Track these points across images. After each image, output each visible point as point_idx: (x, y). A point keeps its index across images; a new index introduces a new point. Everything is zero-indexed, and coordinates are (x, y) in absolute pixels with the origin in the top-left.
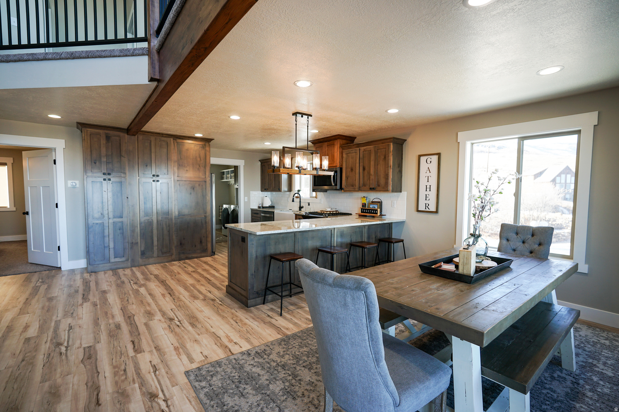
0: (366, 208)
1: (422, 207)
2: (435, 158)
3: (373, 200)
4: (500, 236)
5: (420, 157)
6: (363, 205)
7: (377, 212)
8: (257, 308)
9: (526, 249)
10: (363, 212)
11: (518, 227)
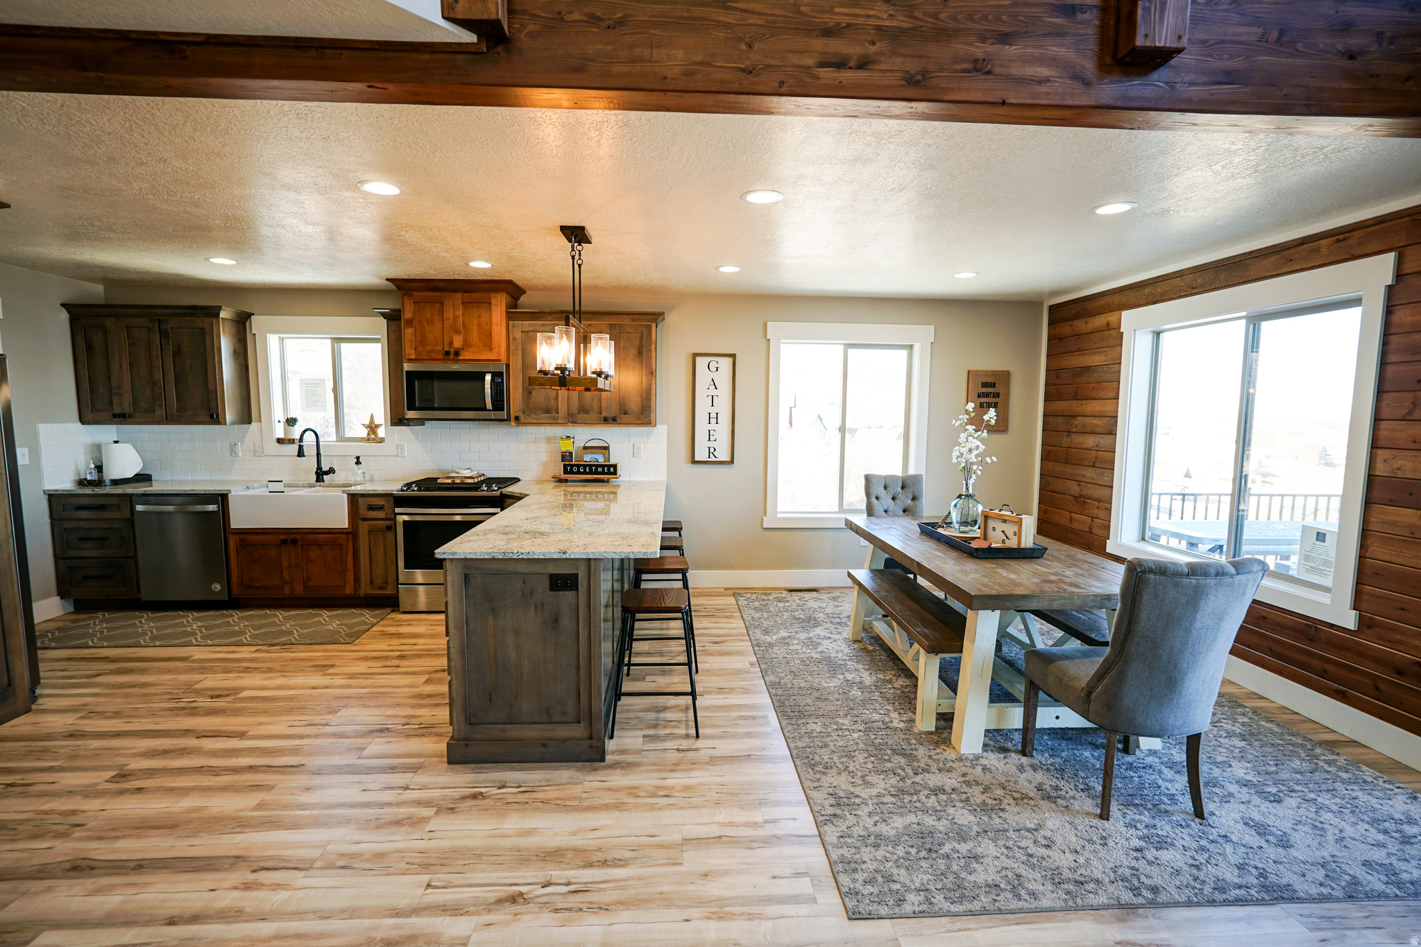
0: (574, 462)
1: (701, 455)
2: (725, 363)
3: (588, 444)
4: (868, 494)
5: (695, 355)
6: (566, 456)
7: (612, 469)
8: (622, 752)
9: (898, 507)
10: (572, 472)
11: (886, 477)
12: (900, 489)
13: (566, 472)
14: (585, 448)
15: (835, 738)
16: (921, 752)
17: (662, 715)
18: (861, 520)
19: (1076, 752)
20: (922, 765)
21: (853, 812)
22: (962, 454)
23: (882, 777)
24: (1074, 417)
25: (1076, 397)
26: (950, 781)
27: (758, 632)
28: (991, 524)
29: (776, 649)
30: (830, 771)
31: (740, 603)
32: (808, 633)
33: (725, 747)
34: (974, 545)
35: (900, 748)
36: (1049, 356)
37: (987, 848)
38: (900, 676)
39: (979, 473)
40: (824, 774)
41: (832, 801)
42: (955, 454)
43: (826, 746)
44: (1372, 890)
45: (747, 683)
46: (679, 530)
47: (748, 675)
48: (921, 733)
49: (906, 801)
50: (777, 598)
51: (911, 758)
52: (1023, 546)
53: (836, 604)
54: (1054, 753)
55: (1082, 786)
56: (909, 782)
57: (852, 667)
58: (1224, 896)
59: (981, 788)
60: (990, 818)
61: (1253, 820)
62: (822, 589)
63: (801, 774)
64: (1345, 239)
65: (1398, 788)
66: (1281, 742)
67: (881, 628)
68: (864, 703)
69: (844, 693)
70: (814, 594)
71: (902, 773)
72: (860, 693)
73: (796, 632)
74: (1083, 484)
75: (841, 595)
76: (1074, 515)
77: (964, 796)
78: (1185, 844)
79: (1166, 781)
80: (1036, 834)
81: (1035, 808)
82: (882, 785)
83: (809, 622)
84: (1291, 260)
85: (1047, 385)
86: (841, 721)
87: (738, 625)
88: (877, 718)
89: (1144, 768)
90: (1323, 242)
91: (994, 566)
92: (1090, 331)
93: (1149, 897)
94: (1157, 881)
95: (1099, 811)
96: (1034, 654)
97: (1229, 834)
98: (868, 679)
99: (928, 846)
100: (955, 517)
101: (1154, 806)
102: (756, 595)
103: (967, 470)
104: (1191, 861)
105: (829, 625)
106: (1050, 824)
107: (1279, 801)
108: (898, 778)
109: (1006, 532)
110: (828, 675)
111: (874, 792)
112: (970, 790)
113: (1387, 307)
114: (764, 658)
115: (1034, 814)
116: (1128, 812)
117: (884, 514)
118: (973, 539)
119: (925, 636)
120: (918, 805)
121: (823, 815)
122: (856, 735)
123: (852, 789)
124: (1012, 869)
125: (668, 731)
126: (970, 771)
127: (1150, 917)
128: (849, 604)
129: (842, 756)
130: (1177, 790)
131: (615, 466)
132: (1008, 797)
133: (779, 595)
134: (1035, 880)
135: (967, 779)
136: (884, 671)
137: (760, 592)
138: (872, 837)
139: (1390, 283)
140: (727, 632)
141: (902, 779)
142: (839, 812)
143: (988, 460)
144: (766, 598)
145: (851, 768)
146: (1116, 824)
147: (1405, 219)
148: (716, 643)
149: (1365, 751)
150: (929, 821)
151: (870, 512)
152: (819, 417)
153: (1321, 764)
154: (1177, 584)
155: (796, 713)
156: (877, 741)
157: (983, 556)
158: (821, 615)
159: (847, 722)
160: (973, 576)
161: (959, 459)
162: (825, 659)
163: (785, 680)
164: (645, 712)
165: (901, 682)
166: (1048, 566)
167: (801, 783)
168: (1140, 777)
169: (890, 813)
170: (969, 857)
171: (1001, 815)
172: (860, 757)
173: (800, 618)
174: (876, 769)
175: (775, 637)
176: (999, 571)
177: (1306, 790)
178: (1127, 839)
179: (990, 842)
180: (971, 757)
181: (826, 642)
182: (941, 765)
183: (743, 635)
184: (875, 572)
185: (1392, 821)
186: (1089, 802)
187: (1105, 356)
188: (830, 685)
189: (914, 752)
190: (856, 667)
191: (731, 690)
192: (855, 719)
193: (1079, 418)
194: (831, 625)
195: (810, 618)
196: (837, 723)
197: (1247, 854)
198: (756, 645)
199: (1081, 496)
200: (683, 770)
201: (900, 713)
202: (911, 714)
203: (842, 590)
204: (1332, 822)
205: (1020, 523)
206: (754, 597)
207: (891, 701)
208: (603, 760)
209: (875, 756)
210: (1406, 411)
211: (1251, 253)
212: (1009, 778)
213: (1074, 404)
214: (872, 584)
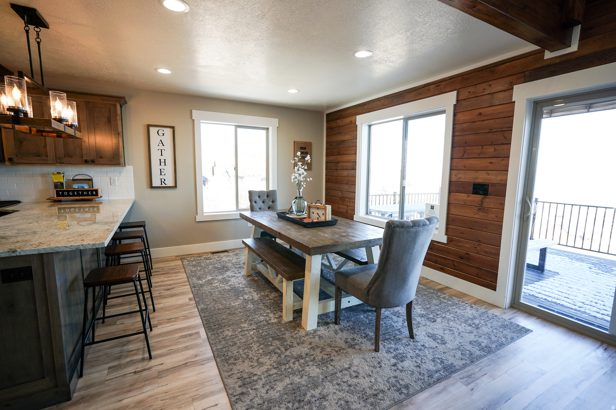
1: (156, 182)
2: (168, 131)
3: (76, 178)
4: (251, 200)
5: (149, 126)
6: (57, 185)
7: (94, 193)
8: (88, 387)
9: (266, 206)
10: (63, 195)
11: (259, 192)
12: (266, 197)
13: (58, 195)
14: (74, 180)
15: (240, 337)
16: (287, 335)
17: (125, 348)
18: (248, 214)
19: (357, 316)
20: (289, 343)
21: (254, 387)
22: (296, 177)
23: (268, 357)
24: (338, 163)
25: (339, 154)
26: (304, 350)
27: (194, 279)
28: (312, 210)
29: (205, 288)
30: (237, 361)
31: (184, 263)
32: (223, 275)
33: (170, 361)
34: (306, 221)
35: (276, 335)
36: (327, 136)
37: (330, 388)
38: (272, 292)
39: (305, 186)
40: (235, 364)
41: (240, 383)
42: (293, 177)
43: (235, 344)
44: (477, 356)
45: (187, 312)
46: (144, 226)
47: (188, 307)
48: (286, 323)
49: (283, 370)
50: (206, 258)
51: (282, 339)
52: (327, 220)
53: (237, 257)
54: (348, 319)
55: (364, 335)
56: (283, 356)
57: (247, 291)
58: (433, 380)
59: (319, 350)
60: (327, 367)
61: (430, 333)
62: (230, 250)
63: (220, 368)
64: (439, 86)
65: (466, 304)
66: (427, 293)
67: (261, 267)
68: (255, 311)
69: (244, 307)
70: (226, 254)
71: (279, 351)
72: (252, 306)
73: (216, 276)
74: (343, 192)
75: (240, 252)
76: (340, 206)
77: (312, 357)
78: (411, 355)
79: (395, 322)
80: (350, 370)
81: (346, 355)
82: (269, 363)
83: (223, 269)
84: (420, 94)
85: (326, 149)
86: (243, 326)
87: (183, 276)
88: (262, 319)
89: (385, 318)
90: (432, 86)
91: (316, 231)
92: (343, 125)
93: (406, 392)
94: (406, 381)
95: (374, 347)
96: (339, 274)
97: (424, 344)
98: (256, 296)
99: (298, 398)
100: (294, 208)
101: (394, 337)
102: (193, 258)
103: (299, 185)
104: (416, 364)
105: (234, 269)
106: (355, 363)
107: (435, 321)
108: (277, 355)
109: (319, 214)
110: (234, 298)
111: (264, 368)
112: (315, 352)
113: (454, 113)
114: (197, 294)
115: (347, 358)
116: (385, 344)
117: (259, 210)
118: (305, 218)
119: (285, 271)
120: (290, 370)
121: (235, 396)
122: (251, 333)
123: (252, 370)
124: (343, 398)
125: (129, 359)
126: (313, 340)
127: (409, 405)
128: (244, 257)
129: (245, 349)
130: (400, 326)
131: (96, 191)
132: (333, 351)
133: (206, 256)
134: (355, 402)
135: (312, 346)
136: (263, 291)
137: (196, 256)
138: (266, 403)
139: (455, 103)
140: (176, 281)
141: (279, 356)
142: (245, 390)
143: (308, 179)
144: (199, 259)
145: (251, 356)
146: (382, 353)
147: (459, 78)
148: (169, 289)
149: (452, 290)
150: (297, 379)
151: (252, 209)
152: (226, 171)
153: (442, 299)
154: (408, 232)
155: (217, 326)
156: (263, 334)
157: (310, 226)
158: (230, 264)
159: (246, 325)
160: (308, 237)
161: (295, 180)
162: (232, 289)
163: (210, 306)
164: (113, 348)
165: (273, 295)
166: (340, 229)
167: (220, 375)
168: (385, 323)
169: (275, 381)
170: (321, 398)
171: (332, 364)
172: (255, 347)
173: (218, 267)
174: (264, 353)
175: (204, 281)
176: (319, 233)
177: (441, 313)
178: (389, 360)
179: (329, 384)
180: (312, 332)
181: (233, 279)
182: (298, 341)
183: (185, 282)
184: (256, 239)
185: (470, 319)
186: (369, 343)
187: (350, 136)
188: (236, 304)
189: (284, 336)
190: (250, 290)
191: (176, 319)
192: (251, 322)
193: (341, 163)
194: (235, 269)
195: (224, 266)
196: (241, 327)
197: (433, 352)
198: (193, 287)
199: (342, 197)
200: (137, 388)
201: (274, 314)
202: (279, 313)
203: (240, 250)
204: (454, 326)
205: (325, 209)
206: (192, 259)
207: (269, 307)
208: (69, 399)
209: (263, 344)
210: (462, 155)
211: (405, 90)
212: (332, 340)
213: (338, 157)
214: (255, 246)
